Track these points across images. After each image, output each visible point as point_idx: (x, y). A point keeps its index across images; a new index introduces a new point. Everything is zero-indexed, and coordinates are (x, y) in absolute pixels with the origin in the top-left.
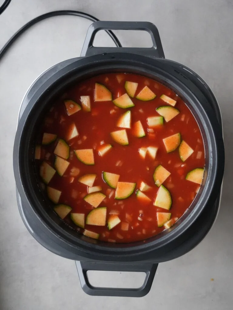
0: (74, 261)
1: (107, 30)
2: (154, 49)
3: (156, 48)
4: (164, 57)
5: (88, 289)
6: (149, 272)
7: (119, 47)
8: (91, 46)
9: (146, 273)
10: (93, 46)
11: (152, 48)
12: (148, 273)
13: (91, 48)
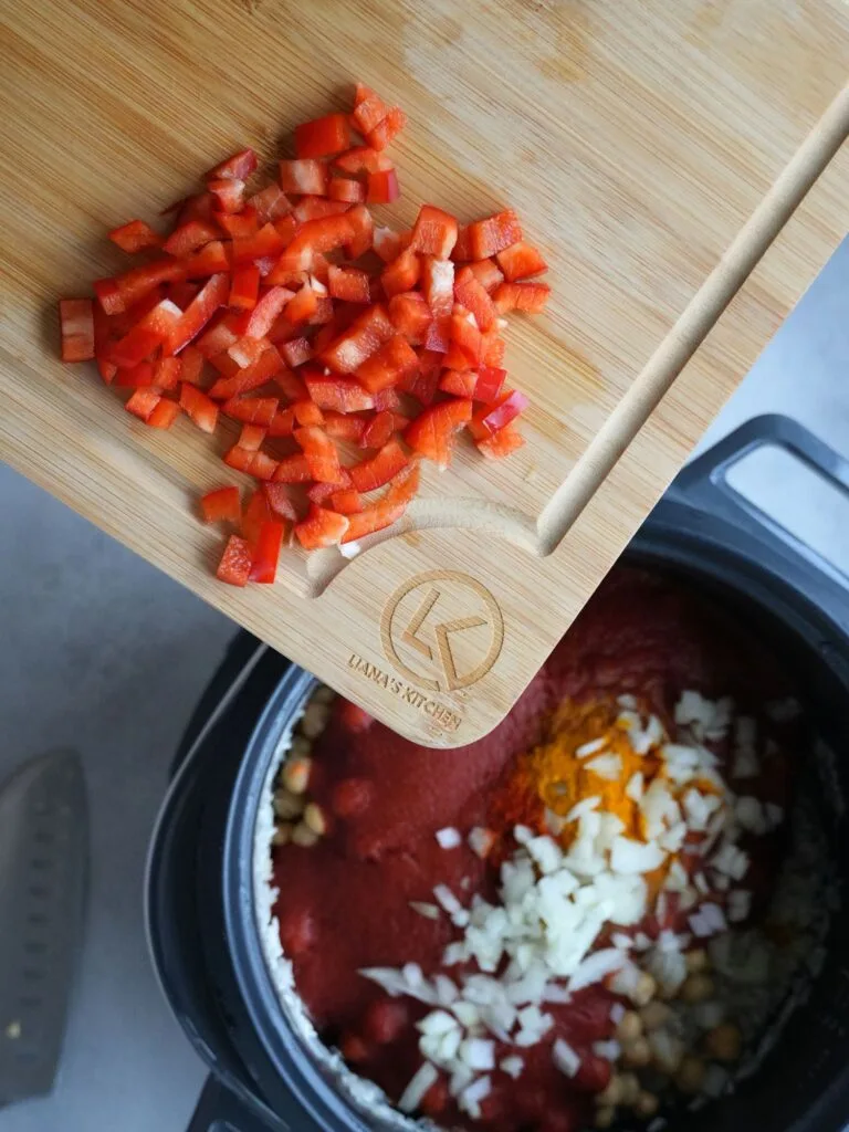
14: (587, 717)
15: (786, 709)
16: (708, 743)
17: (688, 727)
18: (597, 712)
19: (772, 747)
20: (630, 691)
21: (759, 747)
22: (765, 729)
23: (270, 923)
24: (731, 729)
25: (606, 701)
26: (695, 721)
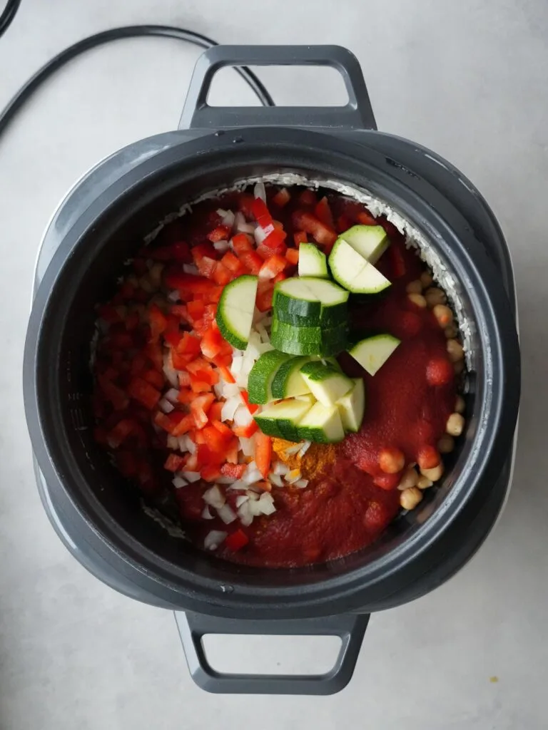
0: (172, 611)
1: (239, 67)
2: (352, 108)
3: (355, 107)
4: (376, 128)
5: (207, 677)
6: (349, 636)
7: (267, 105)
8: (203, 105)
9: (342, 638)
10: (207, 106)
11: (348, 107)
12: (345, 637)
13: (202, 109)
14: (317, 462)
15: (213, 540)
16: (243, 493)
17: (260, 493)
18: (313, 469)
19: (207, 515)
20: (304, 490)
21: (213, 511)
22: (217, 523)
23: (404, 229)
24: (235, 509)
25: (313, 476)
26: (258, 499)
